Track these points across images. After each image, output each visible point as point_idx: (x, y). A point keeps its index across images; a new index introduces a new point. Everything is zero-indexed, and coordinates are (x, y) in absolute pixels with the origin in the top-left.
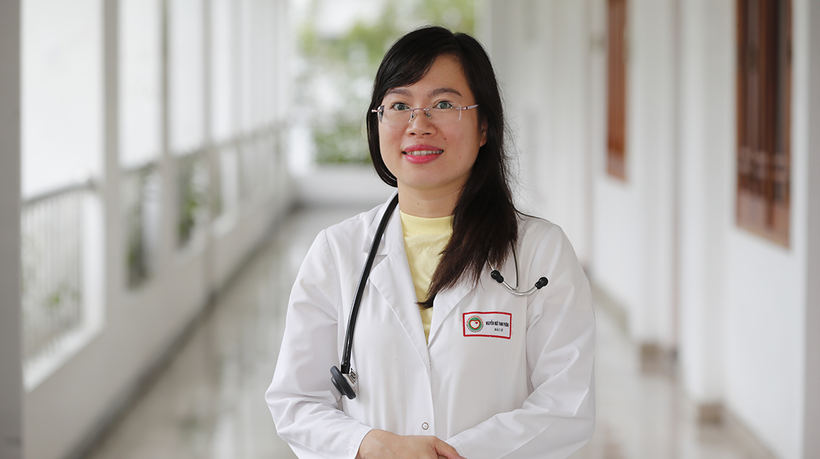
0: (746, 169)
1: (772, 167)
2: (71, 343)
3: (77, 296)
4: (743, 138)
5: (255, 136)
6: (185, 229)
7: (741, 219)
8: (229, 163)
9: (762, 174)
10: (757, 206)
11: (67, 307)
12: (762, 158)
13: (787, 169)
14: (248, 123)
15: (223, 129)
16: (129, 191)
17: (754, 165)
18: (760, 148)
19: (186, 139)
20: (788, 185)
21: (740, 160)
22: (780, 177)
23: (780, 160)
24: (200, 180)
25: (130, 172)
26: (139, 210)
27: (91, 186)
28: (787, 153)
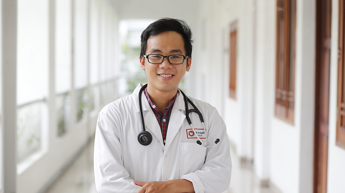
0: (279, 96)
1: (288, 96)
2: (36, 157)
3: (39, 140)
4: (278, 86)
5: (106, 82)
6: (80, 115)
7: (276, 114)
8: (96, 92)
9: (284, 98)
10: (283, 110)
11: (35, 143)
12: (284, 93)
13: (293, 97)
14: (103, 78)
15: (94, 79)
16: (59, 102)
17: (282, 95)
18: (284, 89)
19: (80, 83)
20: (293, 102)
21: (276, 93)
22: (291, 99)
23: (291, 93)
24: (86, 98)
25: (59, 95)
26: (63, 108)
27: (44, 100)
28: (293, 91)
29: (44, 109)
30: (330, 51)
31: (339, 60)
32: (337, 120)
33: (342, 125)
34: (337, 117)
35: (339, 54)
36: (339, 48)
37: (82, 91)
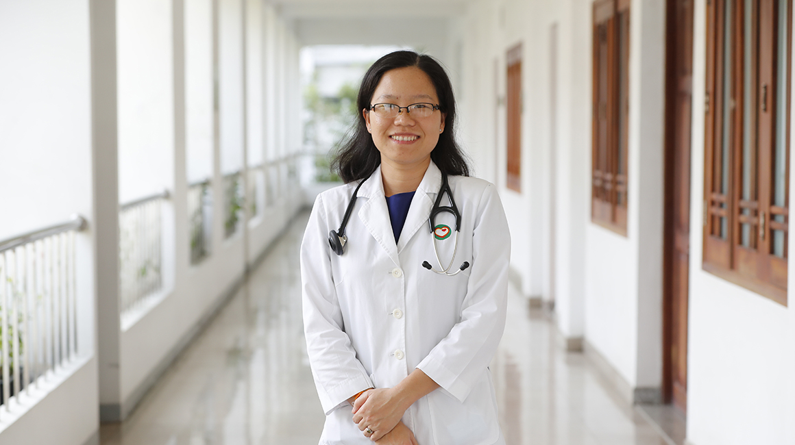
1: (616, 183)
2: (153, 301)
3: (158, 270)
4: (596, 164)
5: (275, 163)
6: (231, 225)
7: (593, 216)
8: (258, 179)
9: (609, 186)
10: (607, 208)
11: (152, 275)
12: (609, 177)
13: (626, 183)
14: (271, 156)
15: (255, 158)
16: (193, 199)
17: (604, 181)
18: (607, 171)
20: (626, 194)
21: (594, 178)
22: (620, 188)
23: (620, 178)
24: (241, 192)
25: (193, 186)
26: (200, 211)
27: (167, 196)
28: (626, 173)
29: (167, 211)
30: (690, 98)
31: (707, 113)
32: (704, 224)
33: (712, 232)
34: (704, 217)
35: (707, 103)
36: (707, 93)
37: (234, 178)
